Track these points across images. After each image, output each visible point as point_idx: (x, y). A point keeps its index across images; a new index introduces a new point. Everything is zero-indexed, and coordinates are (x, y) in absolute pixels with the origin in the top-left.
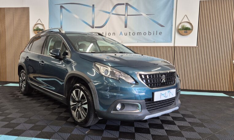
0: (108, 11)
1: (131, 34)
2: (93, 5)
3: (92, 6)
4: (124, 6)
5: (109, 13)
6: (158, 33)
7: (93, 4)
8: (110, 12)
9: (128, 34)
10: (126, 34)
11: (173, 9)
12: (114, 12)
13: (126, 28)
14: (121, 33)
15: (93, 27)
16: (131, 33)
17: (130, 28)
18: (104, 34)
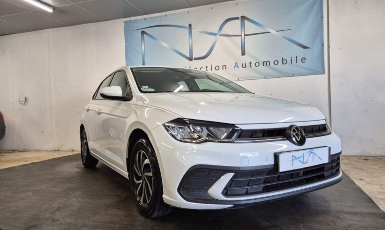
0: (213, 32)
1: (253, 65)
2: (190, 25)
3: (188, 26)
4: (239, 21)
5: (215, 34)
6: (299, 60)
7: (190, 23)
9: (248, 65)
10: (244, 66)
11: (322, 17)
13: (243, 56)
14: (236, 65)
15: (190, 59)
16: (253, 63)
17: (251, 56)
18: (209, 69)
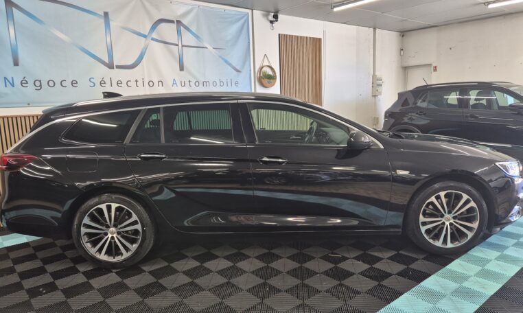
0: (142, 32)
1: (192, 84)
2: (106, 14)
3: (103, 14)
4: (174, 26)
5: (145, 36)
6: (233, 83)
7: (106, 11)
8: (147, 34)
9: (187, 83)
10: (183, 84)
12: (154, 35)
13: (182, 72)
14: (174, 83)
15: (111, 66)
16: (193, 81)
17: (189, 73)
18: (140, 83)
